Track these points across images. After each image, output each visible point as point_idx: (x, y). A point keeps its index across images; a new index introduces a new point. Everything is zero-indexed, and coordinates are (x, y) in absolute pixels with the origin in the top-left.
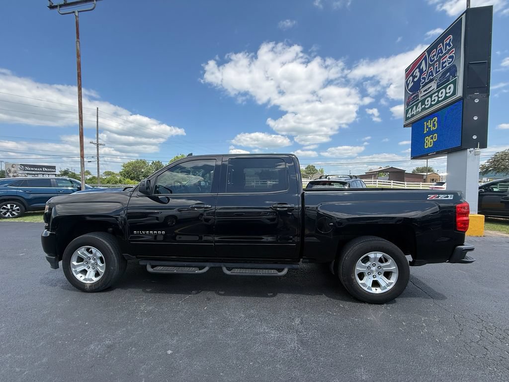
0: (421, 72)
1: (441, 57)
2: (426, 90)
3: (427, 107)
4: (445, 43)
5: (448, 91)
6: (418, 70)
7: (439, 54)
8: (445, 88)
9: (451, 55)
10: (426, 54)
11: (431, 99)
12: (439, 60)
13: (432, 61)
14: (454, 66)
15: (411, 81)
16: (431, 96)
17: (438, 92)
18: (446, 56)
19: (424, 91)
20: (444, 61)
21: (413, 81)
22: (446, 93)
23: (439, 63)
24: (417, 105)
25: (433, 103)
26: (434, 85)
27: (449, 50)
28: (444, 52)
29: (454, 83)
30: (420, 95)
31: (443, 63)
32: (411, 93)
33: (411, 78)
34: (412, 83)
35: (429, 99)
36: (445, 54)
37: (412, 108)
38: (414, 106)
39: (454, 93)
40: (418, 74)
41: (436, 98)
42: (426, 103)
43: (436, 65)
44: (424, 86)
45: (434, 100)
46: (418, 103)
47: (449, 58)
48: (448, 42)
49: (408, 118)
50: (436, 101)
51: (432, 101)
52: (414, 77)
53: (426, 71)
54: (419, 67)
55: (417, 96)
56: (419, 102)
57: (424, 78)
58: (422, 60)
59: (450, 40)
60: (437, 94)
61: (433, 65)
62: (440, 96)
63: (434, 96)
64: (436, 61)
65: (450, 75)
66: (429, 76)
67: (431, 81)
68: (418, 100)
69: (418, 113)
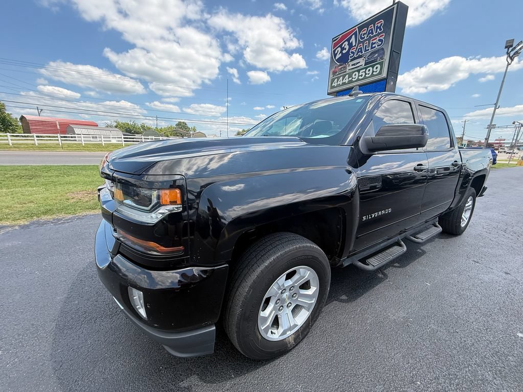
0: (350, 45)
1: (371, 38)
2: (354, 65)
3: (353, 80)
4: (376, 25)
5: (375, 70)
6: (346, 43)
7: (369, 33)
8: (373, 67)
9: (381, 38)
10: (357, 29)
11: (359, 74)
12: (369, 39)
13: (362, 38)
14: (383, 49)
15: (339, 52)
16: (359, 71)
17: (366, 68)
18: (376, 39)
19: (352, 65)
20: (374, 42)
21: (341, 52)
22: (373, 72)
23: (369, 43)
24: (344, 77)
25: (360, 78)
26: (362, 62)
27: (380, 34)
28: (375, 34)
29: (381, 64)
30: (348, 68)
31: (373, 44)
32: (339, 64)
33: (339, 49)
34: (340, 55)
35: (357, 73)
36: (375, 36)
37: (338, 78)
38: (341, 76)
39: (380, 73)
40: (347, 47)
41: (364, 74)
42: (353, 77)
43: (366, 43)
44: (352, 60)
45: (362, 75)
46: (345, 75)
47: (379, 40)
48: (379, 25)
49: (334, 87)
50: (363, 77)
51: (359, 76)
52: (343, 49)
53: (355, 46)
54: (348, 40)
55: (345, 68)
56: (347, 74)
57: (353, 53)
58: (353, 35)
59: (381, 24)
60: (364, 70)
61: (363, 42)
62: (367, 72)
63: (361, 71)
64: (366, 40)
65: (378, 56)
66: (358, 52)
67: (360, 57)
68: (346, 72)
69: (344, 84)
